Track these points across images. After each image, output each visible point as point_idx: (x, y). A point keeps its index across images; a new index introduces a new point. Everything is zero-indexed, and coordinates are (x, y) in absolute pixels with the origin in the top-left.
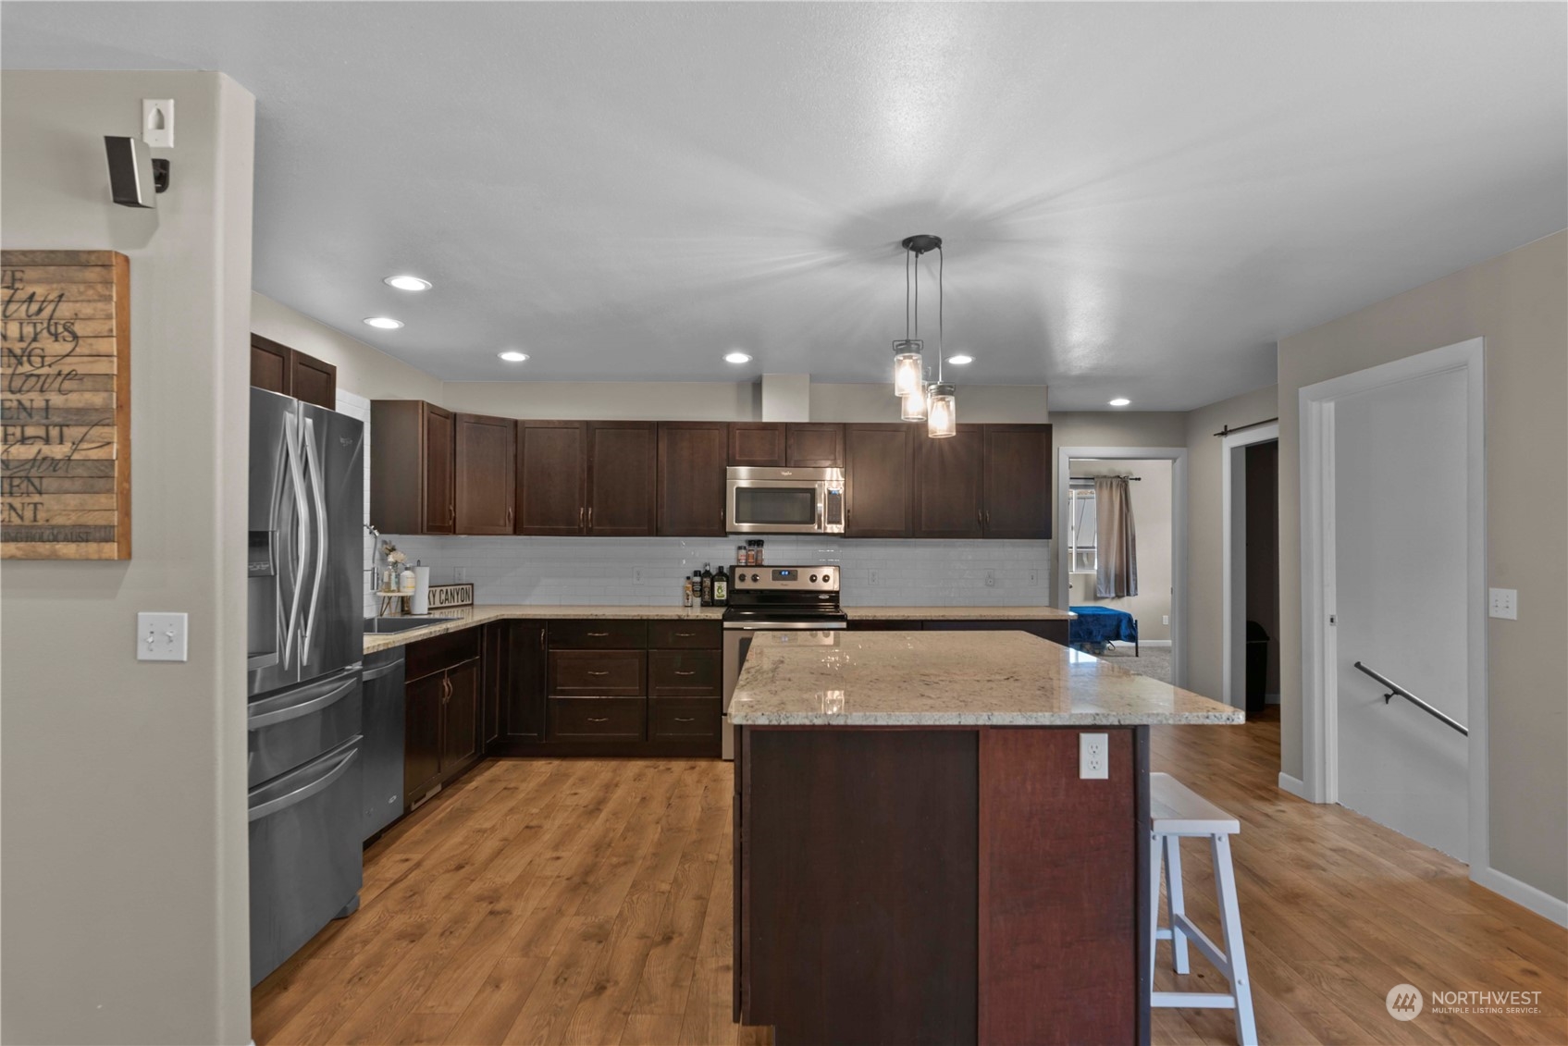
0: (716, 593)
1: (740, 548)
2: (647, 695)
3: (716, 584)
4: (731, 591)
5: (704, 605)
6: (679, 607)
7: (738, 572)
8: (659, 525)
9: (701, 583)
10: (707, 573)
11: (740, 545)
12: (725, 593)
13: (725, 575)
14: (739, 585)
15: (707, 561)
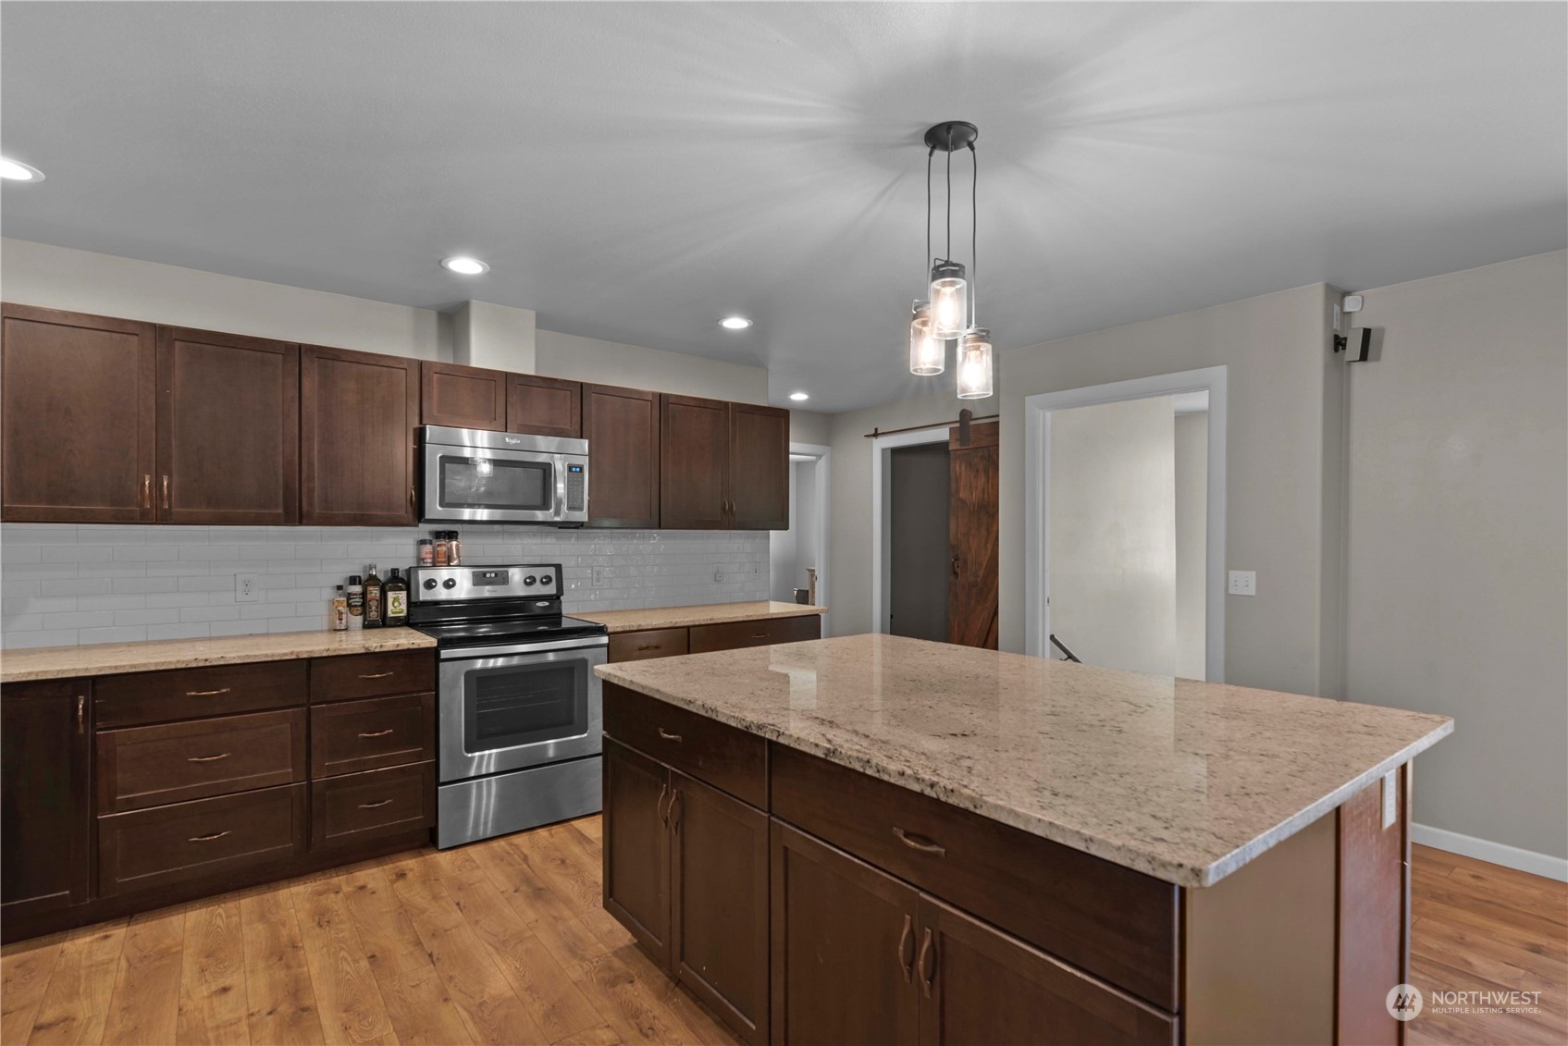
0: (390, 607)
1: (423, 542)
2: (309, 778)
3: (391, 595)
4: (411, 604)
5: (368, 625)
6: (322, 631)
7: (423, 576)
8: (305, 508)
9: (364, 594)
10: (373, 580)
11: (422, 537)
12: (404, 607)
13: (400, 580)
14: (424, 595)
15: (368, 562)
